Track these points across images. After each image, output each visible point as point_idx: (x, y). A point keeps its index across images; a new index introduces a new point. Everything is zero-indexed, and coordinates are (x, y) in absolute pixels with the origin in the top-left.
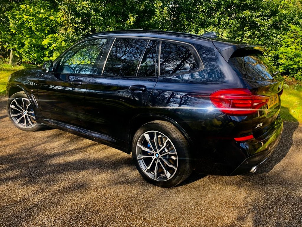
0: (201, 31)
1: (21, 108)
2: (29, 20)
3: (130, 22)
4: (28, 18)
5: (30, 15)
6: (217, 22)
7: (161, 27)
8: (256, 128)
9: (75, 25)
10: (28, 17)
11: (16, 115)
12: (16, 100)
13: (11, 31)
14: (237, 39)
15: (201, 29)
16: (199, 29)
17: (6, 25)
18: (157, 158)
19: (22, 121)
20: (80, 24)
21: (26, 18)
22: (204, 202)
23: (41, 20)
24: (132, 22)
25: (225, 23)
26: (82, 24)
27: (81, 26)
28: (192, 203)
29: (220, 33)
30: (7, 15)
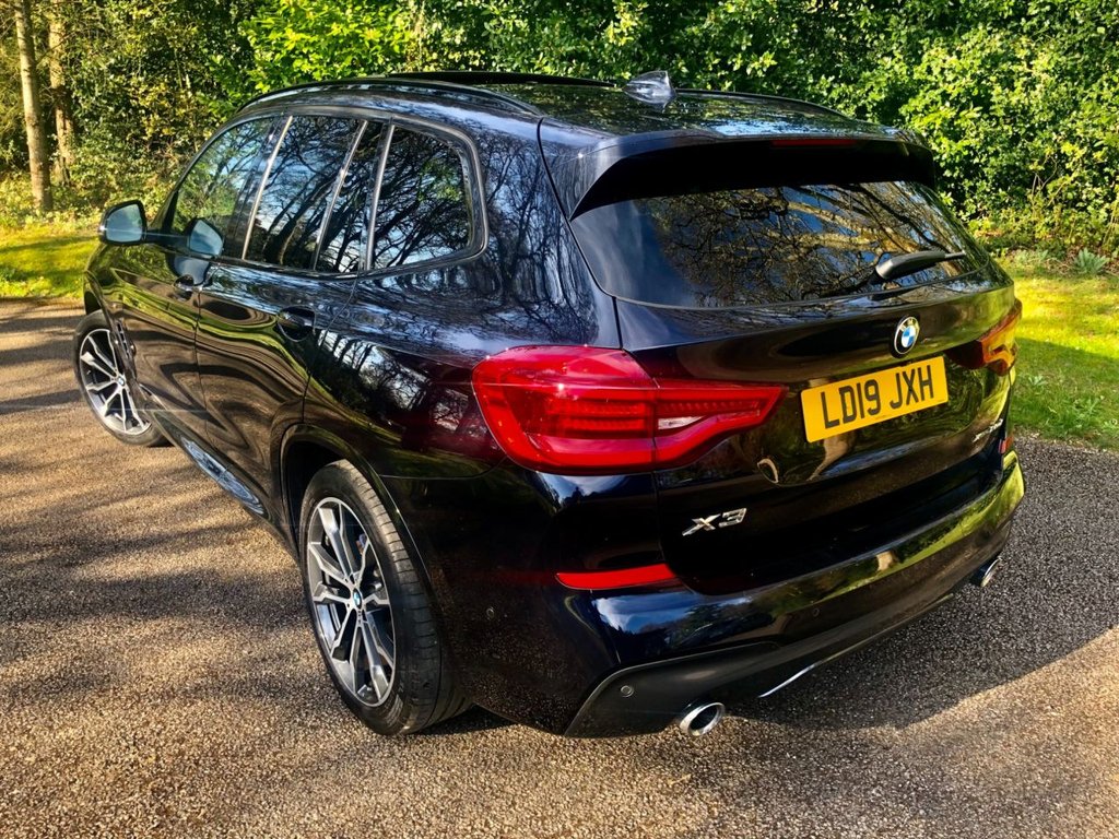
0: (933, 52)
1: (109, 364)
2: (306, 46)
3: (622, 34)
4: (303, 39)
5: (307, 31)
6: (1010, 7)
7: (749, 44)
8: (689, 532)
9: (451, 57)
10: (302, 35)
11: (98, 389)
12: (93, 336)
13: (257, 87)
14: (1105, 77)
15: (931, 43)
16: (922, 42)
17: (243, 67)
18: (357, 609)
19: (115, 408)
20: (467, 51)
21: (292, 38)
23: (337, 44)
24: (625, 31)
25: (1048, 8)
26: (475, 52)
27: (475, 58)
28: (433, 819)
29: (1021, 54)
30: (244, 34)
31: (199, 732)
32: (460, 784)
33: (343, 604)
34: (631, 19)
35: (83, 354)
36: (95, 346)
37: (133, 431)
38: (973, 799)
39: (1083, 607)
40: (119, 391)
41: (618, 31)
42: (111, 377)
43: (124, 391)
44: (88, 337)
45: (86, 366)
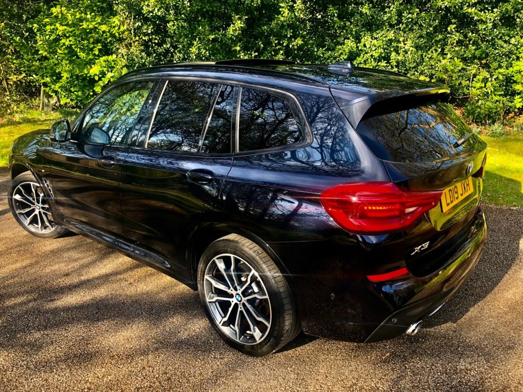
0: (366, 38)
1: (31, 199)
2: (67, 33)
3: (236, 30)
4: (66, 29)
5: (67, 25)
6: (395, 19)
7: (291, 34)
8: (413, 253)
9: (144, 38)
10: (65, 27)
11: (23, 212)
12: (21, 186)
13: (40, 53)
14: (433, 48)
15: (365, 34)
16: (361, 33)
17: (31, 42)
18: (238, 303)
19: (34, 221)
20: (152, 36)
21: (61, 29)
22: (321, 386)
23: (86, 33)
24: (237, 28)
25: (410, 20)
26: (156, 36)
27: (155, 39)
28: (298, 388)
29: (401, 39)
30: (31, 26)
31: (171, 368)
32: (300, 372)
33: (230, 301)
34: (241, 23)
35: (15, 195)
36: (23, 191)
37: (44, 231)
38: (496, 346)
39: (494, 267)
40: (37, 212)
41: (234, 28)
42: (32, 205)
43: (40, 212)
44: (19, 186)
45: (16, 201)
